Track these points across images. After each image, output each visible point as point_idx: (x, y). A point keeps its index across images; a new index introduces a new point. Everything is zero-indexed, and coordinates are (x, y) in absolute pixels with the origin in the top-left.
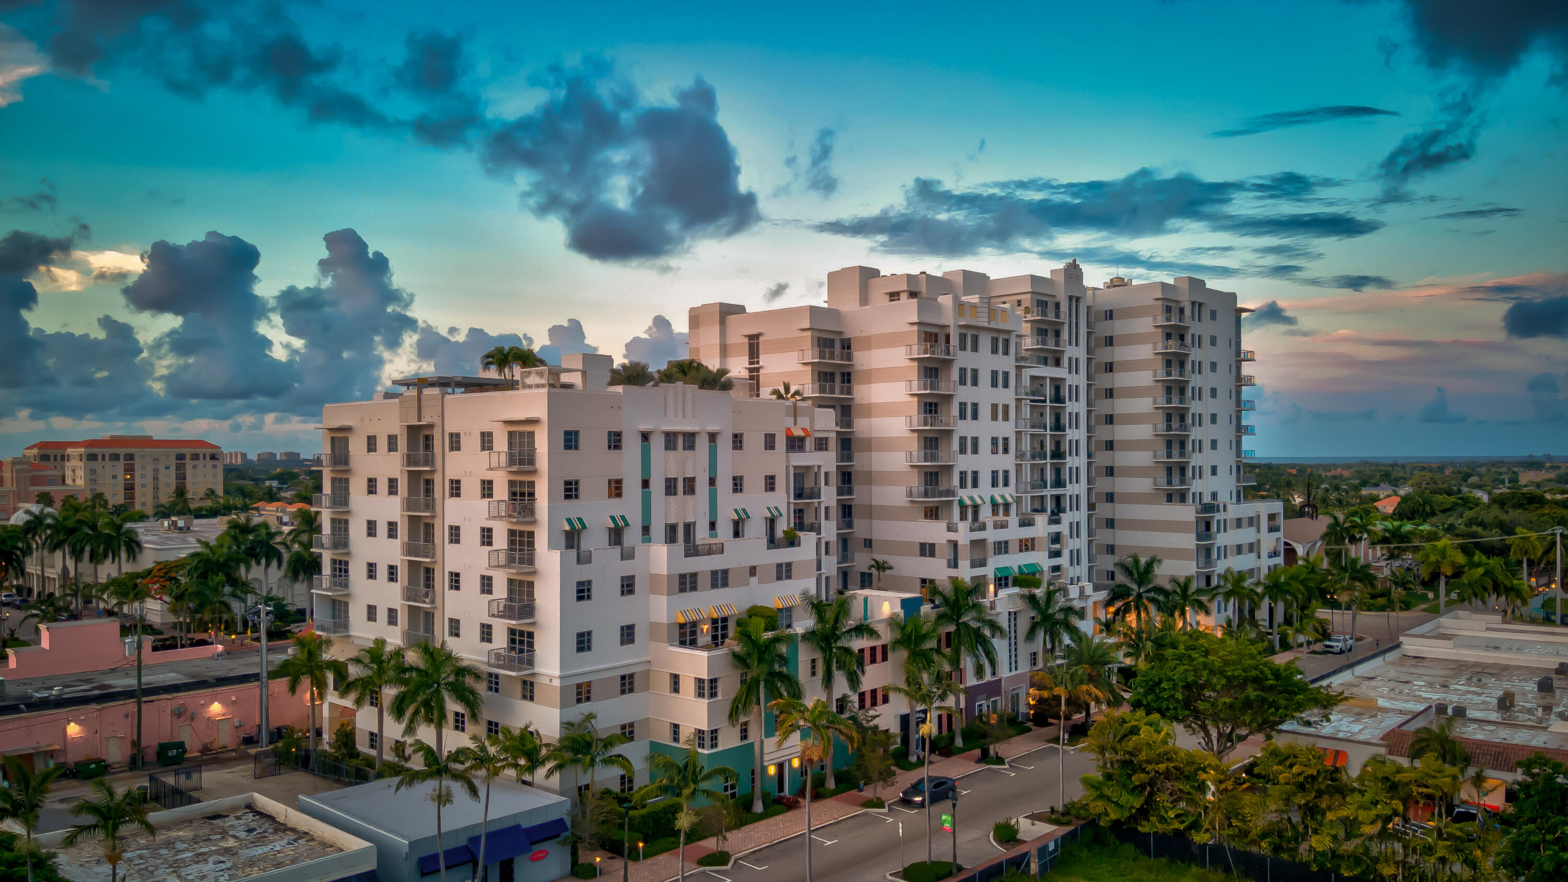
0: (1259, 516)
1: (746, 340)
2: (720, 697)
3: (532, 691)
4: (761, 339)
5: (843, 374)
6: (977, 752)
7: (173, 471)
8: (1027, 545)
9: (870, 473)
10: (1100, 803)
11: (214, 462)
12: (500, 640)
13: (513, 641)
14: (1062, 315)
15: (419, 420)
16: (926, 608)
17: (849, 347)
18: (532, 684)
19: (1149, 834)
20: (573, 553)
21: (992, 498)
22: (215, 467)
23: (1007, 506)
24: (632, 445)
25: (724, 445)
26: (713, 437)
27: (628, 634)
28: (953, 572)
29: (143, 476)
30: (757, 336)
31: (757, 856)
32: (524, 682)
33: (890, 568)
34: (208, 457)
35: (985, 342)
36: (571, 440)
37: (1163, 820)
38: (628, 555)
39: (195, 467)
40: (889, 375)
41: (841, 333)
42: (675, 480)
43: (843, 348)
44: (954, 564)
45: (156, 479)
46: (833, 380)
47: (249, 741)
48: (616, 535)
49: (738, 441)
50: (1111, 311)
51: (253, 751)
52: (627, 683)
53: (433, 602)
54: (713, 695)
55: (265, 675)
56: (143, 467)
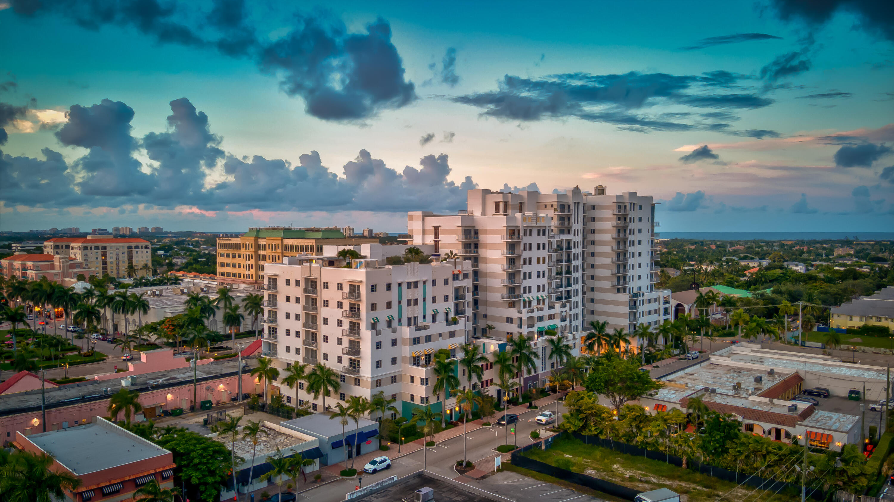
0: (659, 297)
1: (433, 228)
2: (429, 385)
3: (359, 382)
4: (440, 228)
5: (475, 244)
6: (528, 404)
7: (126, 255)
8: (552, 317)
9: (486, 287)
10: (568, 424)
11: (147, 250)
12: (346, 363)
13: (351, 363)
14: (571, 211)
15: (310, 276)
16: (508, 348)
17: (477, 233)
18: (359, 380)
19: (585, 436)
20: (375, 331)
21: (538, 298)
22: (147, 252)
23: (544, 300)
24: (395, 288)
25: (429, 284)
26: (425, 282)
27: (394, 361)
28: (520, 330)
29: (111, 258)
30: (438, 227)
31: (444, 443)
32: (356, 379)
33: (494, 328)
34: (144, 247)
35: (535, 232)
36: (373, 288)
37: (590, 431)
38: (394, 331)
39: (137, 252)
40: (494, 246)
41: (474, 227)
42: (411, 300)
43: (475, 233)
44: (520, 326)
45: (118, 259)
46: (470, 248)
47: (234, 399)
48: (389, 323)
49: (434, 283)
50: (594, 206)
51: (236, 404)
52: (394, 379)
53: (316, 346)
54: (427, 384)
55: (240, 372)
56: (111, 253)
